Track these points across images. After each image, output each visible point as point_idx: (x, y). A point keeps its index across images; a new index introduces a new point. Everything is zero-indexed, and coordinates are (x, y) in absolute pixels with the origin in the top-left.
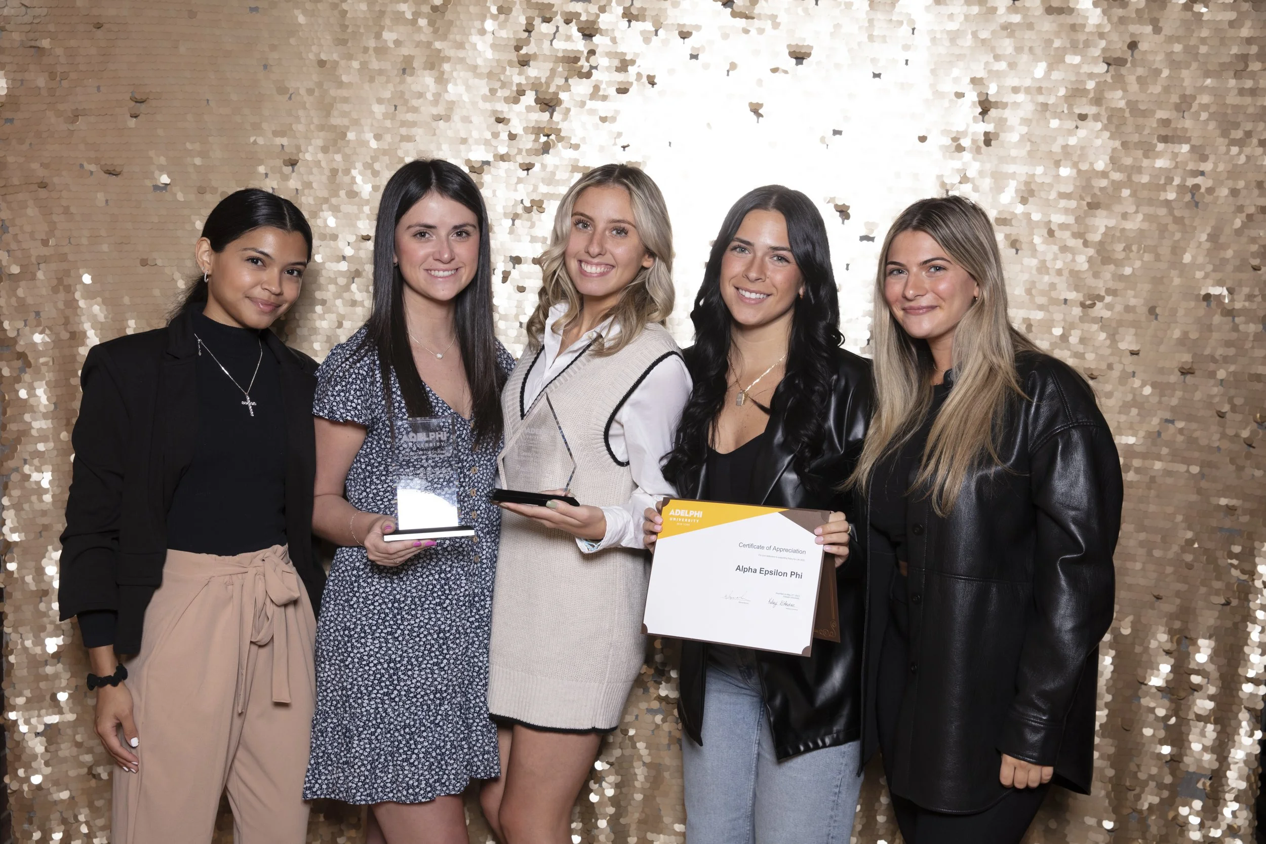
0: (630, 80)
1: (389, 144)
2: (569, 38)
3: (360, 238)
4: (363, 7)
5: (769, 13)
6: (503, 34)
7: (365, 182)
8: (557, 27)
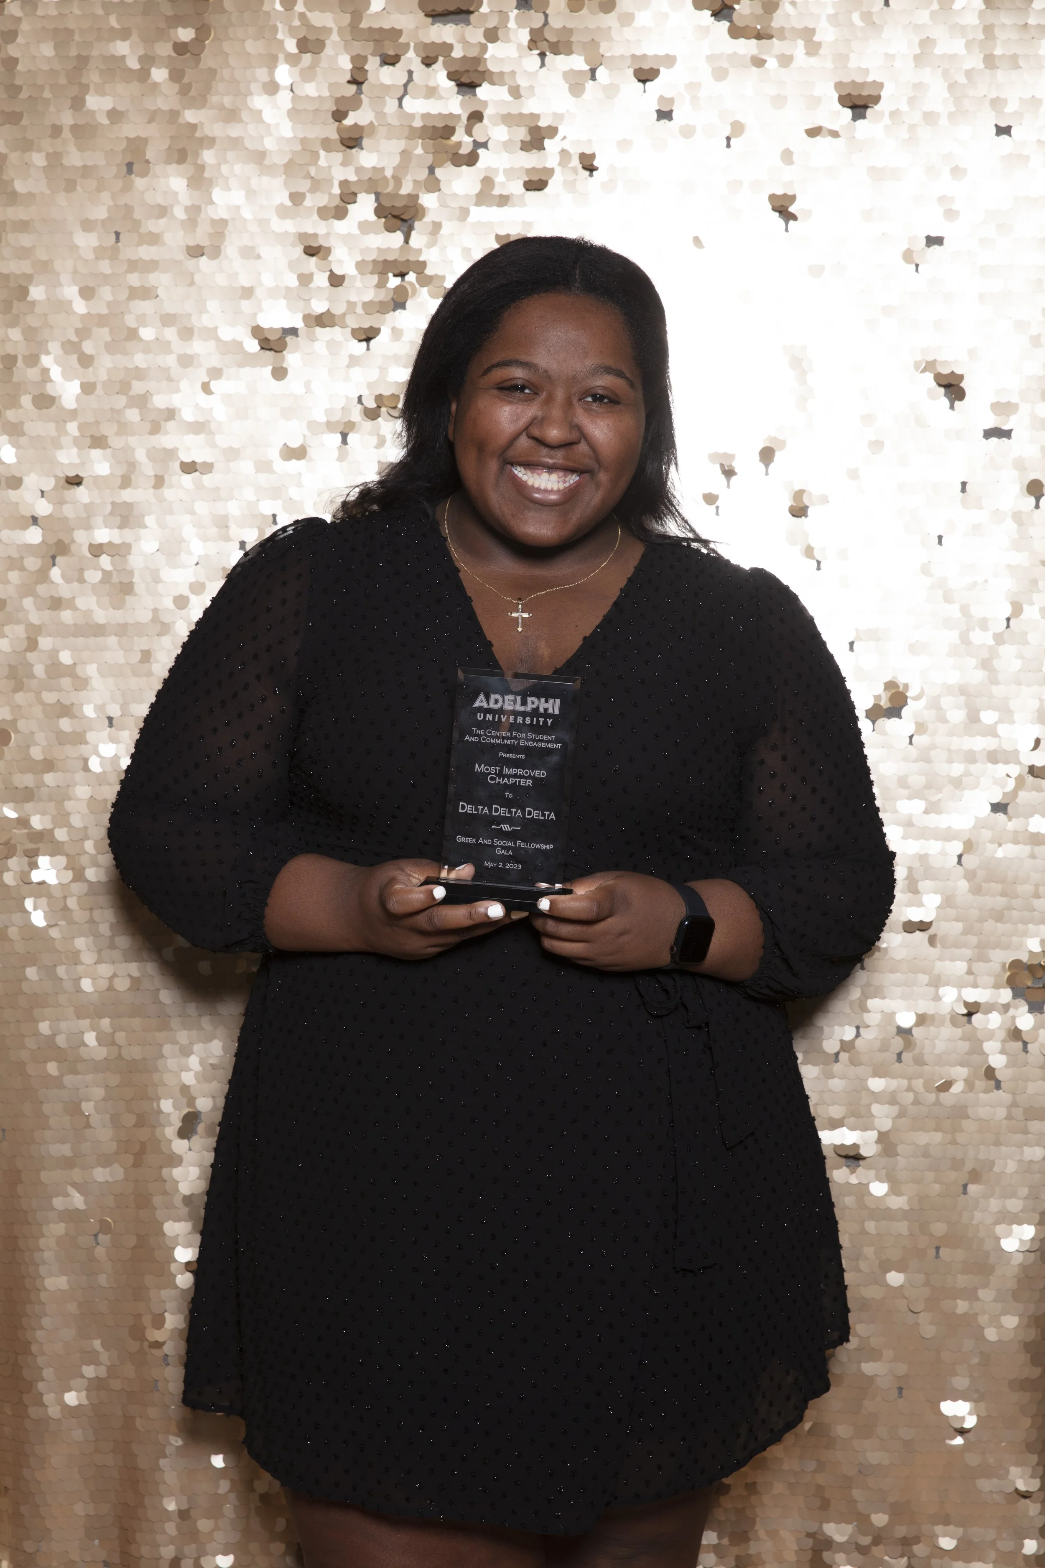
0: (549, 165)
1: (109, 304)
2: (432, 92)
3: (63, 482)
4: (47, 50)
5: (799, 26)
6: (311, 90)
7: (67, 377)
8: (410, 73)
